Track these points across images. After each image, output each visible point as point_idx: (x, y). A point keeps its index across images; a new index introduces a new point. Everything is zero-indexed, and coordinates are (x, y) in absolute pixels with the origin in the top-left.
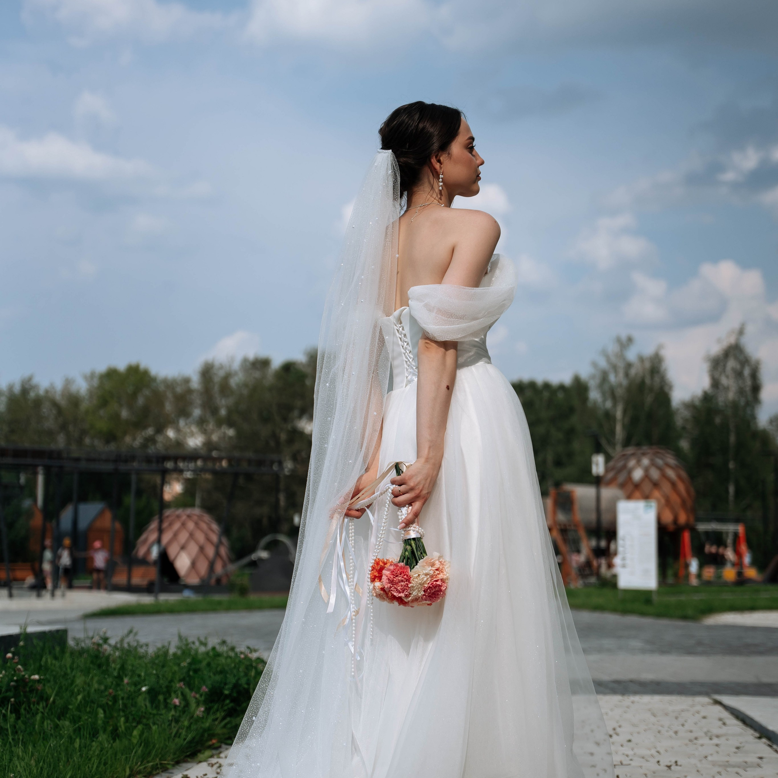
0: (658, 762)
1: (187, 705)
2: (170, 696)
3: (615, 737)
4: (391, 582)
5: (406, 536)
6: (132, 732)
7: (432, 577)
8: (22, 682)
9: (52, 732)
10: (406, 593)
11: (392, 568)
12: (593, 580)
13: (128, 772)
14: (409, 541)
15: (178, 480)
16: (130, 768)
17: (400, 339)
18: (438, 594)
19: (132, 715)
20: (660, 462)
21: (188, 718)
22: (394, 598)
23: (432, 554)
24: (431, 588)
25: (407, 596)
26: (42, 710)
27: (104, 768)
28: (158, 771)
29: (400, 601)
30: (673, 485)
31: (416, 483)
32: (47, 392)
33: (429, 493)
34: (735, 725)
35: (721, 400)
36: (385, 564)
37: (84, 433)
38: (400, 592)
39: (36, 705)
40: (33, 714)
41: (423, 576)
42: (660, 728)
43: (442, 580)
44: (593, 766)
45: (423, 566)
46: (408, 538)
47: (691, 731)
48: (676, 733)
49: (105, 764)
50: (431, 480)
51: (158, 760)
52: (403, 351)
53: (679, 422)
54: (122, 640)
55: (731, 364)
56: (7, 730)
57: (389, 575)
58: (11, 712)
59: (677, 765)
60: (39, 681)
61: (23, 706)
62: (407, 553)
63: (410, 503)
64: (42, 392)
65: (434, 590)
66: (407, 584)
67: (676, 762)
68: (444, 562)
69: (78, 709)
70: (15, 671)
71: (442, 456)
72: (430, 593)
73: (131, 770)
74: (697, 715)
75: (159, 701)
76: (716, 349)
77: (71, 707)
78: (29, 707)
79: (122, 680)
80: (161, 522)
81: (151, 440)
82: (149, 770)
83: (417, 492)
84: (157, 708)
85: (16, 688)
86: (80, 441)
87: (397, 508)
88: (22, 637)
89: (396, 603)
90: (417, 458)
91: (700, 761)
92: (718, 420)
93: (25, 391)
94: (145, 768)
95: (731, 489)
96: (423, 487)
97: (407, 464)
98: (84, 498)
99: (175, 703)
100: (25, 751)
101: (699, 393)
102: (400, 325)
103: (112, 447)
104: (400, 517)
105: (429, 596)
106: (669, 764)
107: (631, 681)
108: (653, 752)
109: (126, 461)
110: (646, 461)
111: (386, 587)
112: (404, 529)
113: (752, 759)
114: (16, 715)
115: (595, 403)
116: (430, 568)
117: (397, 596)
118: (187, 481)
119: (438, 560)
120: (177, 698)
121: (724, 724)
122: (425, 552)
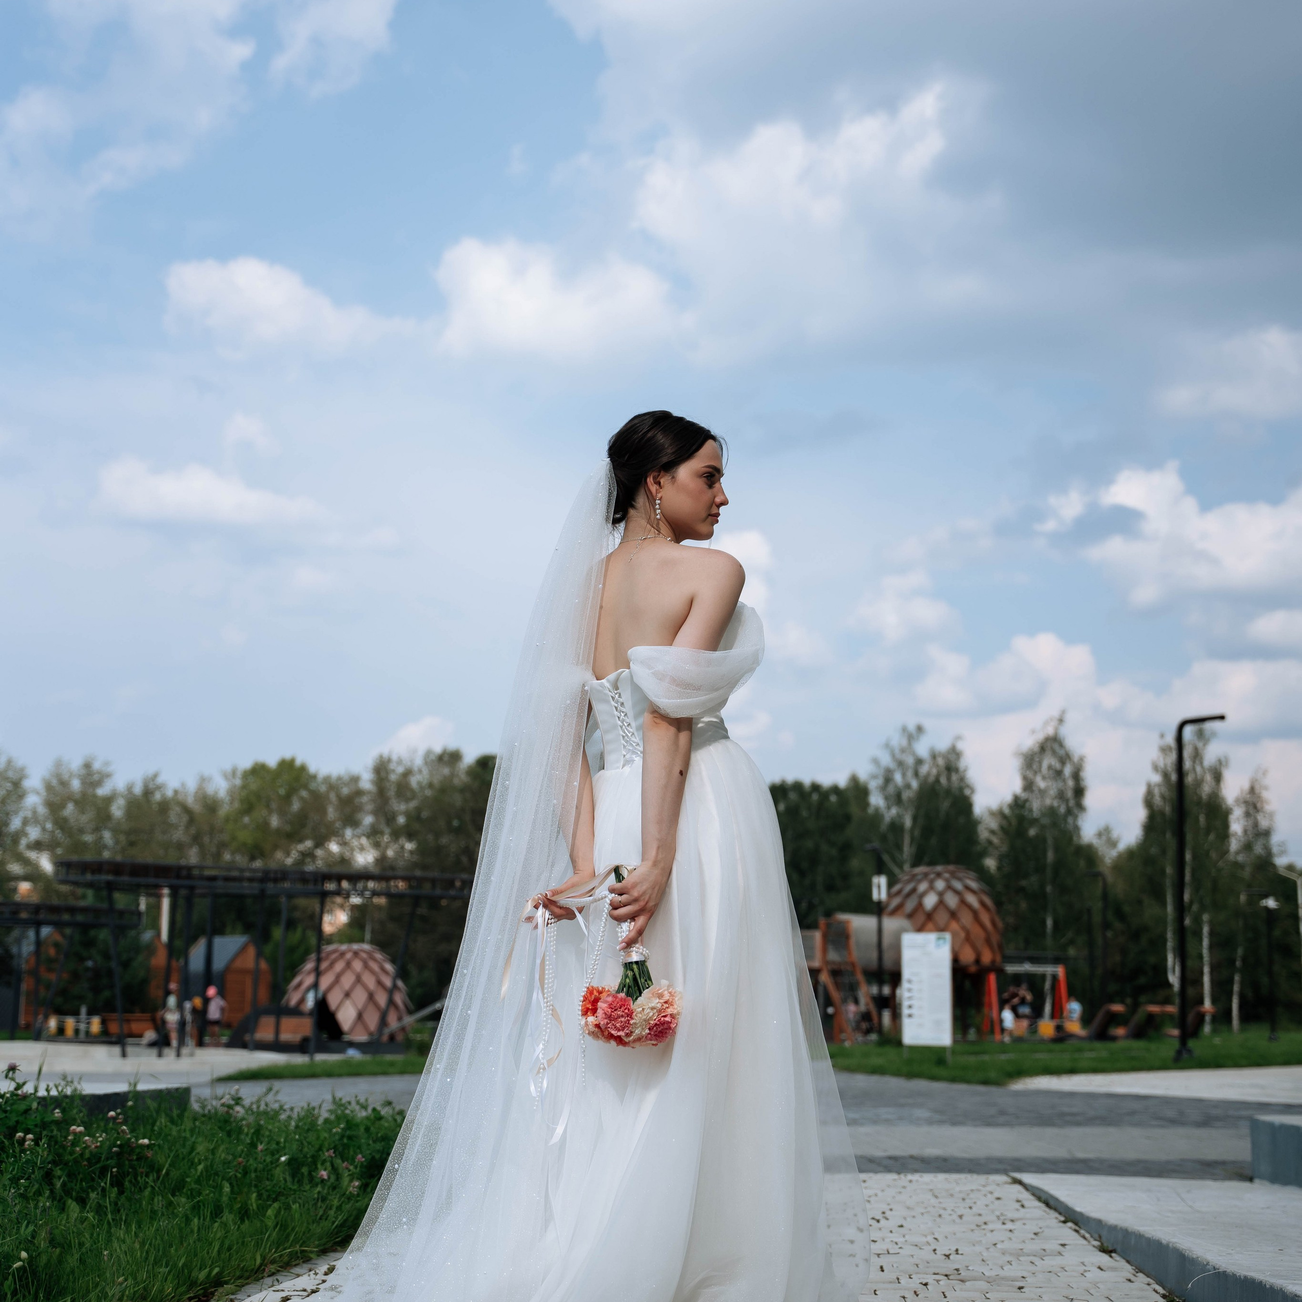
0: (935, 1250)
1: (338, 1178)
2: (316, 1168)
3: (883, 1222)
4: (609, 1017)
5: (627, 959)
6: (267, 1211)
7: (660, 1011)
8: (127, 1149)
9: (164, 1210)
10: (627, 1032)
11: (610, 999)
12: (874, 1037)
13: (258, 1261)
14: (631, 964)
15: (342, 907)
16: (261, 1255)
17: (616, 708)
18: (666, 1033)
19: (267, 1191)
20: (958, 885)
21: (338, 1196)
22: (611, 1037)
23: (660, 983)
24: (659, 1025)
25: (628, 1035)
26: (153, 1184)
27: (228, 1254)
28: (297, 1262)
29: (619, 1041)
30: (975, 913)
31: (641, 893)
32: (176, 792)
33: (656, 906)
34: (1036, 1208)
35: (1036, 806)
36: (600, 993)
37: (223, 845)
38: (619, 1030)
39: (144, 1177)
40: (140, 1188)
41: (649, 1010)
42: (942, 1212)
43: (672, 1016)
44: (852, 1255)
45: (649, 998)
46: (630, 961)
47: (980, 1215)
48: (961, 1217)
49: (229, 1249)
50: (659, 888)
51: (298, 1247)
52: (620, 723)
53: (983, 834)
54: (258, 1101)
55: (1048, 761)
56: (106, 1207)
57: (606, 1009)
58: (112, 1185)
59: (957, 1254)
60: (148, 1147)
61: (127, 1179)
62: (628, 980)
63: (633, 917)
64: (170, 793)
65: (662, 1028)
66: (629, 1020)
67: (957, 1250)
68: (675, 993)
69: (198, 1181)
70: (118, 1133)
71: (673, 858)
72: (656, 1031)
73: (264, 1258)
74: (989, 1196)
75: (303, 1174)
76: (1030, 742)
77: (188, 1180)
78: (136, 1179)
79: (256, 1147)
80: (319, 960)
81: (309, 855)
82: (286, 1259)
83: (642, 903)
84: (300, 1182)
85: (118, 1154)
86: (218, 855)
87: (616, 922)
88: (131, 1095)
89: (613, 1043)
90: (643, 860)
91: (988, 1249)
92: (1032, 832)
93: (148, 793)
94: (281, 1256)
95: (1049, 922)
96: (650, 897)
97: (629, 868)
98: (219, 930)
99: (322, 1175)
100: (128, 1231)
101: (1009, 798)
102: (615, 692)
103: (258, 864)
104: (620, 935)
105: (656, 1035)
106: (947, 1253)
107: (912, 1157)
108: (930, 1239)
109: (275, 880)
110: (940, 885)
111: (602, 1023)
112: (625, 950)
113: (1053, 1246)
114: (118, 1190)
115: (877, 809)
116: (657, 1000)
117: (616, 1035)
118: (354, 908)
119: (668, 990)
120: (325, 1170)
121: (1023, 1206)
122: (650, 979)
